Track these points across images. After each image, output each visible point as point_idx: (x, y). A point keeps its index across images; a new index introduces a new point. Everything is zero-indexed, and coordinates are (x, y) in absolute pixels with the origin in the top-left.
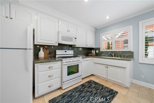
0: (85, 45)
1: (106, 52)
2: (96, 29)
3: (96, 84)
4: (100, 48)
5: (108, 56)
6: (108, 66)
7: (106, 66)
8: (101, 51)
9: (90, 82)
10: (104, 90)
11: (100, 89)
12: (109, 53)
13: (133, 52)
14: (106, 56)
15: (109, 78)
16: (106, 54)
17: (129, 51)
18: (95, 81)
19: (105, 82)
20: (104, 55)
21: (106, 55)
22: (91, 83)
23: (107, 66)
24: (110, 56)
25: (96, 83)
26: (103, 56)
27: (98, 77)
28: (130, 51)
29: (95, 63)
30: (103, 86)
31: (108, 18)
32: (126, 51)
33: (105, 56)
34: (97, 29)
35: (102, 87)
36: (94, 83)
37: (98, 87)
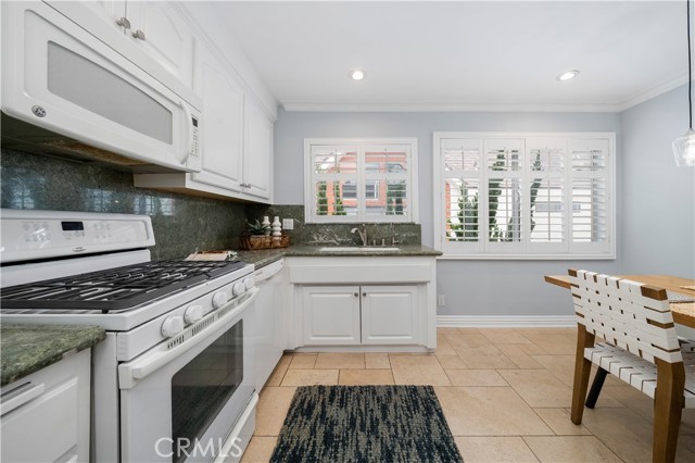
0: (235, 185)
1: (334, 224)
2: (280, 107)
3: (342, 400)
4: (302, 207)
5: (343, 244)
6: (364, 289)
7: (356, 290)
8: (308, 220)
9: (311, 407)
10: (391, 407)
11: (378, 414)
12: (353, 231)
13: (420, 226)
14: (334, 245)
15: (370, 339)
16: (331, 235)
17: (410, 221)
18: (323, 384)
19: (358, 367)
20: (321, 239)
21: (333, 241)
22: (318, 408)
23: (360, 288)
24: (351, 245)
25: (339, 395)
26: (321, 245)
27: (316, 354)
28: (413, 224)
29: (297, 285)
30: (374, 393)
31: (358, 75)
32: (402, 224)
33: (327, 245)
34: (287, 108)
35: (378, 399)
36: (331, 400)
37: (363, 408)
